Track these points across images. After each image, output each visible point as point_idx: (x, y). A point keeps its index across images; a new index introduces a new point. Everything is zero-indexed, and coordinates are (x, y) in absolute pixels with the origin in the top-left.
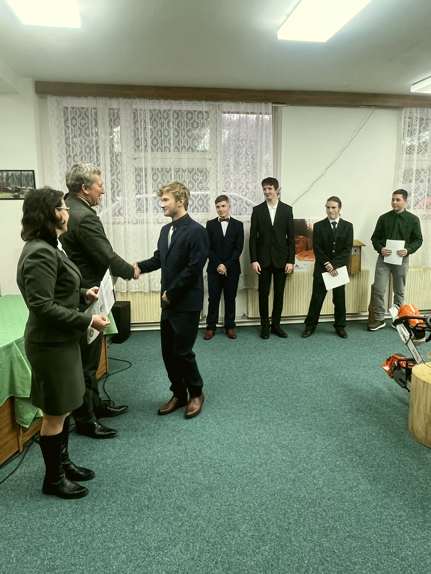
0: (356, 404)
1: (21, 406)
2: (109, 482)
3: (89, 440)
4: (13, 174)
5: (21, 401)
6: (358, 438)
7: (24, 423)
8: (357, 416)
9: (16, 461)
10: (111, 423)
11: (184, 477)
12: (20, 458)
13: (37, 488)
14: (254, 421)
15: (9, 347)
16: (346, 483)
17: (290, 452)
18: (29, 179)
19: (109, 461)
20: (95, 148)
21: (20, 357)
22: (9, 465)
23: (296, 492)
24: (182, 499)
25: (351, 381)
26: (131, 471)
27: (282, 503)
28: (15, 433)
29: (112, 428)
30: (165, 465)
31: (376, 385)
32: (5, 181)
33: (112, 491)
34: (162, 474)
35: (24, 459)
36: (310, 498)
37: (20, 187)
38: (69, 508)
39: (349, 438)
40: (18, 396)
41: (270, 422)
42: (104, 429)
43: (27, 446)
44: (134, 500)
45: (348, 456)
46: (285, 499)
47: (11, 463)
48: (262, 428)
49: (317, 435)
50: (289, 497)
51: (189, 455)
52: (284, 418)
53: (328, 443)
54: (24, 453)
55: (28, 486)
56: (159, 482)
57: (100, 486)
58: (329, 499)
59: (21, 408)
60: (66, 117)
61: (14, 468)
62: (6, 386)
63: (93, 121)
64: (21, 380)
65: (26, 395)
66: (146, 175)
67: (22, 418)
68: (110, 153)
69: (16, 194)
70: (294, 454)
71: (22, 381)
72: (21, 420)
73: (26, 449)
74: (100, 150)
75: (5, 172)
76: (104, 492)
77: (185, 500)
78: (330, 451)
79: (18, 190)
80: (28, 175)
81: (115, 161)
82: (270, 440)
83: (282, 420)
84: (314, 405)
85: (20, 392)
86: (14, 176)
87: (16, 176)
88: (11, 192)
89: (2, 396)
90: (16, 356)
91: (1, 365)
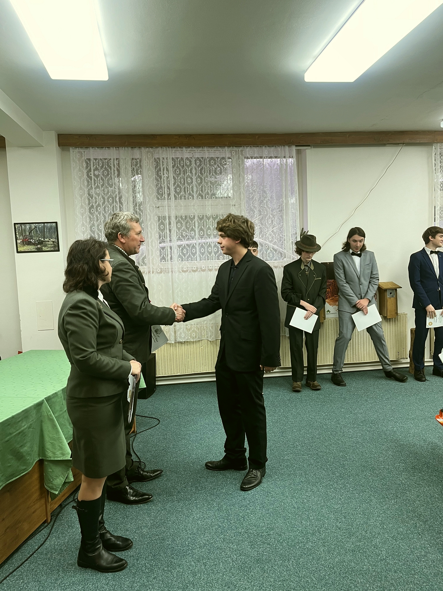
0: (411, 462)
1: (50, 470)
2: (147, 555)
3: (121, 506)
4: (36, 227)
5: (51, 465)
6: (419, 501)
7: (53, 489)
8: (414, 475)
9: (45, 532)
10: (144, 488)
11: (229, 548)
12: (49, 528)
13: (70, 562)
14: (299, 482)
15: (39, 405)
16: (412, 552)
17: (345, 517)
18: (53, 230)
19: (145, 530)
20: (118, 198)
21: (51, 415)
22: (38, 536)
23: (357, 564)
24: (231, 575)
25: (400, 435)
26: (170, 542)
27: (343, 578)
28: (43, 501)
29: (145, 492)
30: (207, 535)
31: (430, 440)
32: (28, 234)
33: (151, 565)
34: (205, 544)
35: (53, 530)
36: (374, 571)
37: (42, 239)
38: (107, 584)
39: (409, 500)
40: (48, 459)
41: (318, 483)
42: (136, 494)
43: (56, 515)
44: (177, 575)
45: (411, 521)
46: (346, 573)
47: (39, 534)
48: (309, 489)
49: (372, 498)
50: (351, 570)
51: (232, 522)
52: (332, 479)
53: (386, 506)
54: (52, 523)
55: (60, 559)
56: (203, 555)
57: (137, 560)
58: (395, 572)
59: (51, 472)
60: (89, 168)
61: (43, 540)
62: (36, 449)
63: (116, 172)
64: (50, 441)
65: (56, 457)
66: (170, 224)
67: (52, 484)
68: (133, 202)
69: (39, 246)
70: (350, 521)
71: (53, 442)
72: (50, 485)
73: (55, 518)
74: (123, 199)
75: (28, 225)
76: (143, 567)
77: (233, 575)
78: (390, 516)
79: (41, 243)
80: (51, 226)
81: (138, 210)
82: (320, 504)
83: (329, 480)
84: (364, 463)
85: (50, 454)
86: (37, 229)
87: (39, 228)
88: (34, 244)
89: (31, 459)
90: (47, 415)
91: (31, 425)
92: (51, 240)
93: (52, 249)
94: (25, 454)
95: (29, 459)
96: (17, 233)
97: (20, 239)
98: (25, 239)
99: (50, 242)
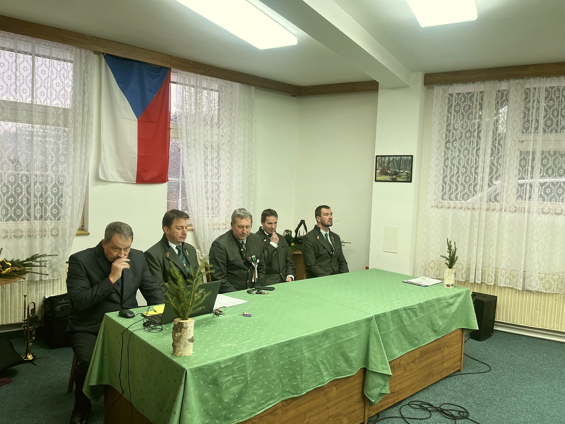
1: (371, 380)
4: (393, 159)
5: (372, 375)
7: (370, 396)
15: (369, 320)
18: (408, 163)
20: (476, 132)
21: (377, 332)
28: (361, 405)
32: (386, 165)
37: (398, 171)
40: (370, 370)
59: (371, 381)
60: (450, 104)
62: (361, 356)
63: (478, 106)
64: (374, 354)
65: (377, 370)
68: (493, 136)
69: (394, 177)
72: (369, 393)
74: (481, 135)
75: (387, 157)
79: (396, 174)
80: (407, 159)
81: (497, 145)
85: (373, 365)
86: (395, 161)
87: (396, 160)
88: (390, 175)
89: (357, 364)
90: (374, 330)
91: (360, 335)
92: (406, 171)
93: (405, 180)
94: (352, 359)
95: (355, 364)
96: (378, 165)
97: (379, 170)
98: (383, 170)
99: (404, 173)
